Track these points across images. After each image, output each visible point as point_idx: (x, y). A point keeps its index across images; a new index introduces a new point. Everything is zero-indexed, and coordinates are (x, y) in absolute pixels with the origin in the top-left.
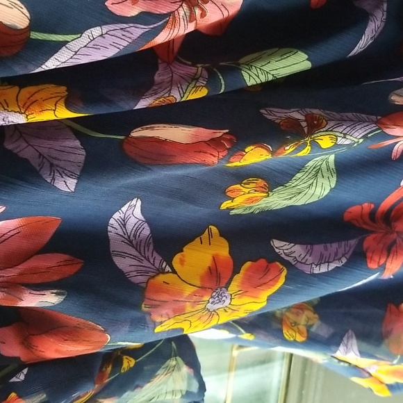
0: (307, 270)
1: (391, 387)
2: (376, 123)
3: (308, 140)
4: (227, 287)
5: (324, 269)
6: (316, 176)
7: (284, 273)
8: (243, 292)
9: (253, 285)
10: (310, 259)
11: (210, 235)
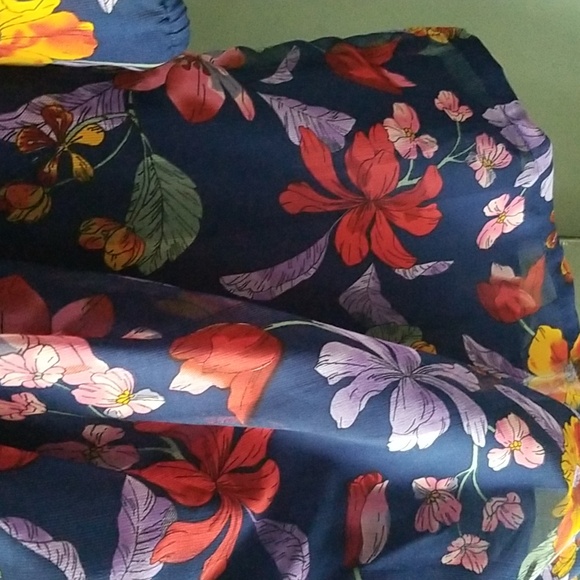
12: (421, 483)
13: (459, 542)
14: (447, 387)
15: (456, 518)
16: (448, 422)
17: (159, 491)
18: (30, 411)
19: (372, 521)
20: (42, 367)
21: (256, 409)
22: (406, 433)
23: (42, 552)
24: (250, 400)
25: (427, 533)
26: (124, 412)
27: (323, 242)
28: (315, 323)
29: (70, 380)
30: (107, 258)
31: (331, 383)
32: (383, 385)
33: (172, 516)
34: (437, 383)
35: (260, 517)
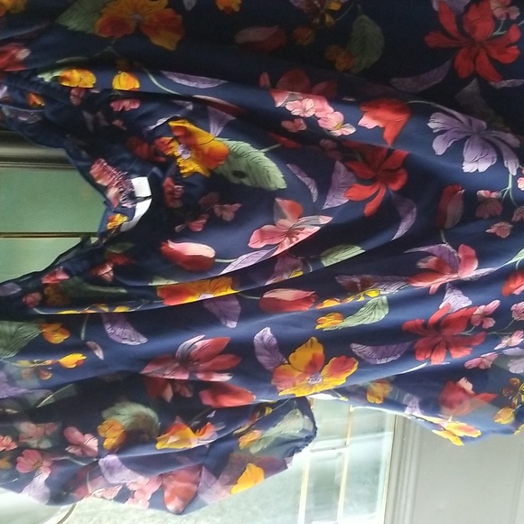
0: (372, 362)
1: (462, 439)
2: (405, 281)
3: (361, 294)
4: (320, 372)
5: (384, 361)
6: (374, 308)
7: (356, 365)
8: (330, 375)
9: (337, 371)
10: (375, 355)
11: (312, 342)
12: (482, 192)
13: (498, 225)
14: (498, 143)
15: (499, 213)
16: (495, 160)
17: (350, 170)
18: (301, 129)
19: (454, 209)
20: (308, 107)
21: (396, 140)
22: (472, 162)
23: (303, 179)
24: (394, 134)
25: (481, 218)
26: (338, 133)
27: (448, 63)
28: (431, 103)
29: (318, 115)
30: (337, 65)
31: (435, 131)
32: (462, 136)
33: (354, 180)
34: (493, 140)
35: (395, 192)
